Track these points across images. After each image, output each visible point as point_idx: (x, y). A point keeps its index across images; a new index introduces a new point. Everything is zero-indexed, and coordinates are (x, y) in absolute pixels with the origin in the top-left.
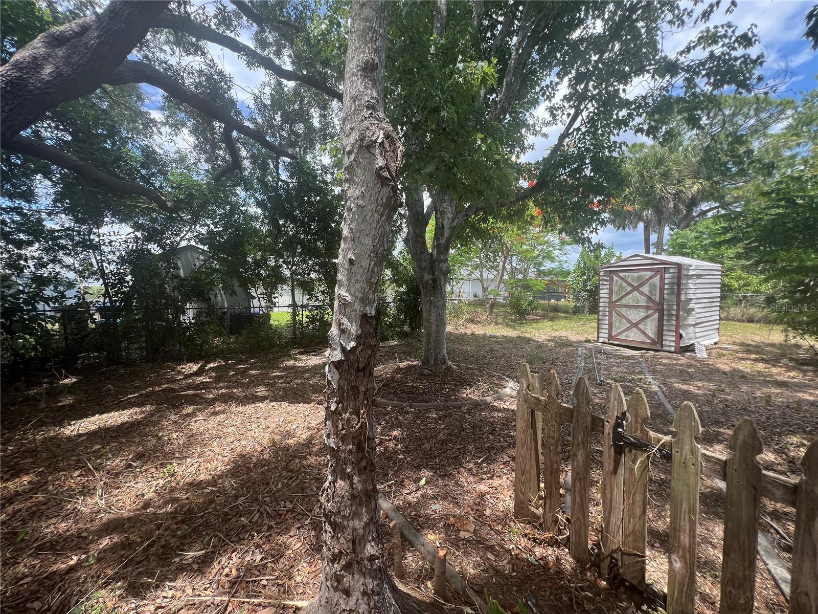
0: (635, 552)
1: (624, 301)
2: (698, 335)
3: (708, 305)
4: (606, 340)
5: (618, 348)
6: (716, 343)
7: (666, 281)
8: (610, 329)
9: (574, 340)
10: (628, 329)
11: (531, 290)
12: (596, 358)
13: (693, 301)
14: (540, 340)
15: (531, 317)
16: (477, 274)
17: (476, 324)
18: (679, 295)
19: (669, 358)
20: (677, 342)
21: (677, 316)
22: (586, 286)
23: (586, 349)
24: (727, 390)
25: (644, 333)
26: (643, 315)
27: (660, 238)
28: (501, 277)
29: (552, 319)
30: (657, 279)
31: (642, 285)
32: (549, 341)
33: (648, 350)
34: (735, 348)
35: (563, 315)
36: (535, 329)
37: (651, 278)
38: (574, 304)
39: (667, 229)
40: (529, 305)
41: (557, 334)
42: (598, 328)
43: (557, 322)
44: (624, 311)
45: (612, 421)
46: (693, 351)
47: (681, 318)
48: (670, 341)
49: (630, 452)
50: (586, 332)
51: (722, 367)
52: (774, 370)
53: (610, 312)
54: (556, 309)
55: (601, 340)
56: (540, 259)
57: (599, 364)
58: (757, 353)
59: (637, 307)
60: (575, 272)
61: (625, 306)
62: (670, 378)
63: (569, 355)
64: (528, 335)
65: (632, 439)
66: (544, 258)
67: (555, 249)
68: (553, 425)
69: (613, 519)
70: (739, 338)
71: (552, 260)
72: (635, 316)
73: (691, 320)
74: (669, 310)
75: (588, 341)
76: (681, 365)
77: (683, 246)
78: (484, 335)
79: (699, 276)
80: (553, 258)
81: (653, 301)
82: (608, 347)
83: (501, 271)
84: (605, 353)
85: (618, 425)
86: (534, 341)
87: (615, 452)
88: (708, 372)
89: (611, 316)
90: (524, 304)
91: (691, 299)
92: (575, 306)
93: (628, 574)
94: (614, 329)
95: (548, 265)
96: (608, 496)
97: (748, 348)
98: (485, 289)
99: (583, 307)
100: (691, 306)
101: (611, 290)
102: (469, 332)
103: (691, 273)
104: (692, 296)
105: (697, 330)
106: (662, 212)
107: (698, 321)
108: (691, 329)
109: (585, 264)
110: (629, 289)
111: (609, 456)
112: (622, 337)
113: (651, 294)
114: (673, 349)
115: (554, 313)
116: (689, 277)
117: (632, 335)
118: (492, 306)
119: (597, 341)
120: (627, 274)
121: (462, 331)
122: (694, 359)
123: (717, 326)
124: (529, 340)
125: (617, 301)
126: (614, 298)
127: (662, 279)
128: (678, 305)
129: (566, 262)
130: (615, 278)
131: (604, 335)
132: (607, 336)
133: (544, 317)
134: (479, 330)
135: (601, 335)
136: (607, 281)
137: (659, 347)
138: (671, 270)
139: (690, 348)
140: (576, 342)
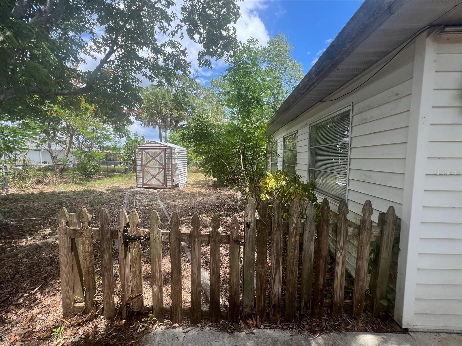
0: (138, 294)
1: (149, 165)
2: (180, 179)
3: (183, 166)
4: (142, 186)
5: (147, 189)
6: (186, 182)
7: (167, 155)
8: (143, 180)
9: (124, 188)
10: (151, 179)
11: (94, 159)
12: (135, 196)
13: (178, 164)
14: (101, 190)
15: (95, 176)
16: (45, 146)
17: (46, 184)
18: (172, 161)
19: (169, 191)
20: (172, 183)
21: (172, 171)
22: (131, 157)
23: (130, 192)
24: (188, 201)
25: (159, 180)
26: (158, 171)
27: (166, 135)
28: (69, 149)
29: (110, 177)
30: (162, 154)
31: (156, 156)
32: (107, 190)
33: (161, 188)
34: (192, 183)
35: (118, 174)
36: (98, 184)
37: (160, 153)
38: (125, 167)
39: (169, 131)
40: (94, 168)
41: (113, 185)
42: (137, 180)
43: (114, 178)
44: (149, 170)
45: (122, 230)
46: (178, 186)
47: (173, 172)
48: (169, 183)
49: (132, 243)
50: (131, 182)
51: (187, 192)
52: (202, 190)
53: (142, 171)
54: (113, 171)
55: (139, 186)
56: (101, 139)
57: (137, 199)
58: (199, 184)
59: (155, 168)
60: (124, 149)
61: (150, 167)
62: (168, 200)
63: (119, 197)
64: (92, 189)
65: (132, 236)
66: (104, 138)
67: (111, 134)
68: (87, 244)
69: (126, 283)
70: (194, 179)
71: (110, 140)
72: (154, 172)
73: (177, 173)
74: (168, 169)
75: (132, 188)
76: (174, 194)
77: (174, 139)
78: (53, 192)
79: (179, 153)
80: (111, 139)
81: (161, 164)
82: (142, 190)
83: (68, 145)
84: (140, 193)
85: (125, 231)
86: (96, 192)
87: (125, 246)
88: (183, 195)
89: (143, 173)
90: (90, 169)
91: (177, 163)
92: (126, 169)
93: (135, 308)
94: (145, 180)
95: (107, 143)
96: (123, 272)
97: (196, 183)
98: (53, 158)
99: (130, 169)
100: (177, 166)
101: (142, 159)
102: (36, 191)
103: (176, 151)
104: (177, 162)
105: (180, 177)
106: (166, 122)
107: (180, 173)
108: (177, 177)
109: (130, 144)
110: (151, 158)
111: (122, 250)
112: (149, 183)
113: (161, 161)
114: (171, 187)
115: (112, 173)
116: (175, 154)
117: (154, 182)
118: (62, 170)
119: (137, 187)
120: (149, 151)
121: (30, 191)
122: (178, 190)
123: (186, 175)
124: (92, 192)
125: (145, 165)
126: (144, 163)
127: (165, 154)
128: (172, 166)
129: (119, 142)
130: (144, 152)
131: (140, 184)
132: (141, 183)
133: (105, 176)
134: (47, 189)
135: (138, 183)
136: (140, 154)
137: (165, 186)
138: (168, 150)
139: (177, 186)
140: (124, 189)
